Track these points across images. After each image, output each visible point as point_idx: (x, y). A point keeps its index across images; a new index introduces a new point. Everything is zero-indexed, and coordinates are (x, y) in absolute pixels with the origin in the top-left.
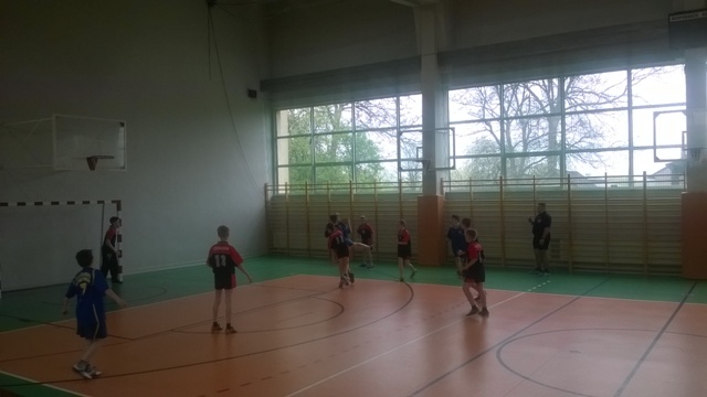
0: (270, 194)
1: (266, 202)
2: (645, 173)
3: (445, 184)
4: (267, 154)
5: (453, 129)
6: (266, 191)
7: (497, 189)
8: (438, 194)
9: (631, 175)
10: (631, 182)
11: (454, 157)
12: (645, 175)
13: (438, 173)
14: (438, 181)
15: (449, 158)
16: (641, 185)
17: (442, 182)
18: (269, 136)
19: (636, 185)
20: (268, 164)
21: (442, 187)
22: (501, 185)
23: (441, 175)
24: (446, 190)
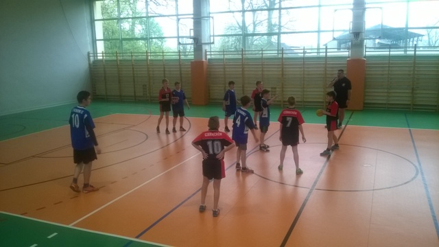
0: (92, 59)
1: (90, 64)
3: (208, 53)
4: (88, 31)
5: (213, 17)
6: (89, 57)
7: (240, 57)
8: (204, 60)
9: (318, 48)
10: (318, 52)
11: (214, 36)
12: (326, 48)
13: (203, 46)
14: (204, 51)
15: (210, 36)
16: (324, 54)
17: (206, 52)
18: (89, 20)
19: (321, 54)
20: (89, 39)
21: (206, 55)
22: (242, 54)
23: (206, 48)
24: (208, 57)
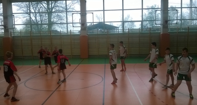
2: (71, 30)
3: (12, 33)
5: (14, 15)
7: (29, 35)
8: (10, 37)
9: (67, 31)
10: (67, 33)
11: (15, 25)
12: (71, 31)
14: (10, 32)
15: (13, 25)
16: (70, 33)
17: (11, 33)
19: (68, 33)
21: (11, 34)
22: (31, 34)
23: (10, 31)
24: (13, 35)
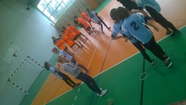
1: (55, 27)
6: (52, 25)
18: (41, 14)
